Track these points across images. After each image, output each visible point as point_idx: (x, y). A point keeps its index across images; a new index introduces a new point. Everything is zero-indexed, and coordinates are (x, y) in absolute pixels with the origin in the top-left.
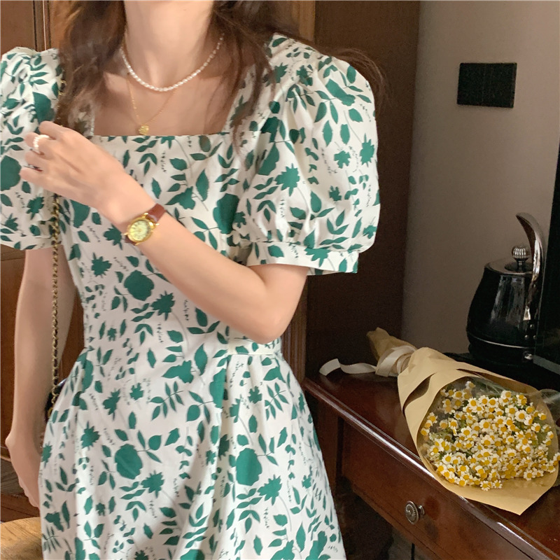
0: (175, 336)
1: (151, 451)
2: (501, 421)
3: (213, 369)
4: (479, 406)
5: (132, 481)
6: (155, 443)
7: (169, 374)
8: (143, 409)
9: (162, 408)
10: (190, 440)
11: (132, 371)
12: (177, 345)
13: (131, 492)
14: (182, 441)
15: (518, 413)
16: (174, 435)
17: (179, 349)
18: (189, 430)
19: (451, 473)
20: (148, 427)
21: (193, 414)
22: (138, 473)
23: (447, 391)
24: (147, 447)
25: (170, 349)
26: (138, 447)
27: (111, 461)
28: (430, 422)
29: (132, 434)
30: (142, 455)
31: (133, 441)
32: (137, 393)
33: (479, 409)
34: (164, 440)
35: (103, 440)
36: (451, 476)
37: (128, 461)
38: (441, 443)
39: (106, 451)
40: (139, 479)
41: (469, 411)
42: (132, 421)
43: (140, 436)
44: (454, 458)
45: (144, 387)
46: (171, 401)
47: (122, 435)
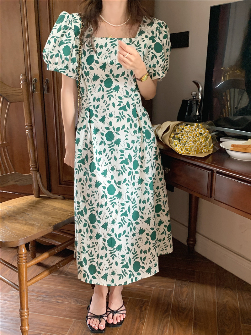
0: (120, 98)
1: (117, 132)
2: (195, 133)
3: (132, 107)
4: (188, 128)
5: (111, 142)
6: (118, 129)
7: (120, 109)
8: (114, 120)
9: (119, 119)
10: (128, 128)
11: (108, 109)
12: (121, 101)
13: (111, 146)
14: (126, 129)
15: (200, 130)
16: (124, 127)
17: (122, 102)
18: (127, 125)
19: (180, 150)
20: (116, 125)
21: (128, 120)
22: (113, 139)
23: (177, 126)
24: (116, 131)
25: (119, 102)
26: (113, 131)
27: (104, 137)
28: (172, 135)
29: (111, 128)
30: (114, 133)
31: (111, 129)
32: (111, 115)
33: (188, 129)
34: (121, 129)
35: (101, 131)
36: (180, 151)
37: (110, 136)
38: (176, 141)
39: (102, 134)
40: (113, 141)
41: (184, 131)
42: (111, 123)
43: (113, 128)
44: (181, 146)
45: (113, 113)
46: (122, 117)
47: (107, 128)
